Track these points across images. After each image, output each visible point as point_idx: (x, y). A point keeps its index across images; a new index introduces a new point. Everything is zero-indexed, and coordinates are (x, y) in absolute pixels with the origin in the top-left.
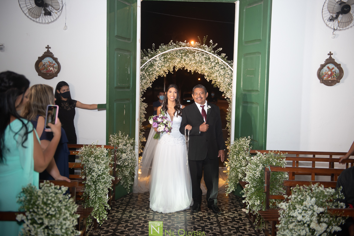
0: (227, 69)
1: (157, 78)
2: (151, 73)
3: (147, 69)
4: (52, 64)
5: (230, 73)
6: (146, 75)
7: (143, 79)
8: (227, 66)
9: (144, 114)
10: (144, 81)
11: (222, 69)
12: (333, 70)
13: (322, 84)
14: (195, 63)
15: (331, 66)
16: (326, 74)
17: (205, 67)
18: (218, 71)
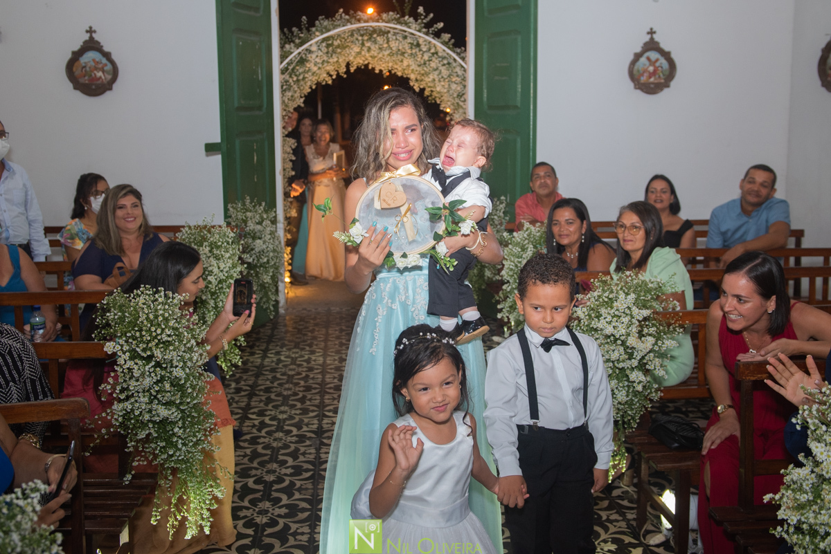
0: (454, 64)
1: (314, 87)
2: (301, 77)
3: (293, 69)
4: (100, 66)
5: (460, 73)
6: (291, 81)
7: (285, 91)
8: (455, 60)
9: (291, 161)
10: (289, 94)
11: (444, 65)
12: (657, 64)
13: (639, 92)
14: (391, 55)
15: (654, 55)
16: (644, 72)
17: (411, 62)
18: (437, 69)
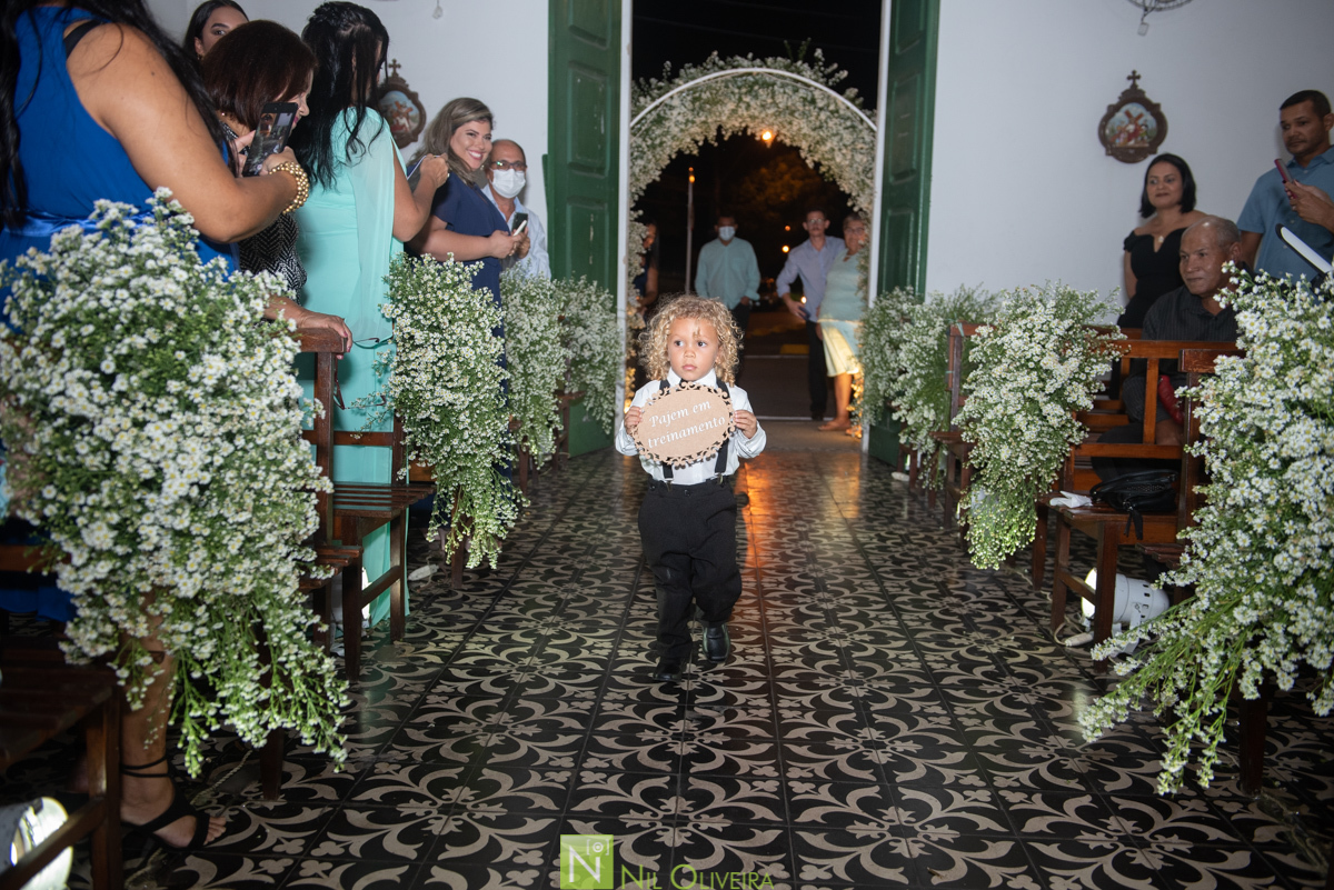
0: (860, 127)
1: (674, 156)
2: (657, 142)
3: (647, 130)
4: (404, 110)
5: (868, 139)
6: (644, 145)
7: (636, 158)
8: (862, 121)
9: (640, 254)
10: (640, 162)
11: (846, 128)
12: (1141, 122)
13: (1111, 159)
14: (778, 114)
15: (1135, 109)
16: (1120, 132)
17: (803, 123)
18: (837, 134)
